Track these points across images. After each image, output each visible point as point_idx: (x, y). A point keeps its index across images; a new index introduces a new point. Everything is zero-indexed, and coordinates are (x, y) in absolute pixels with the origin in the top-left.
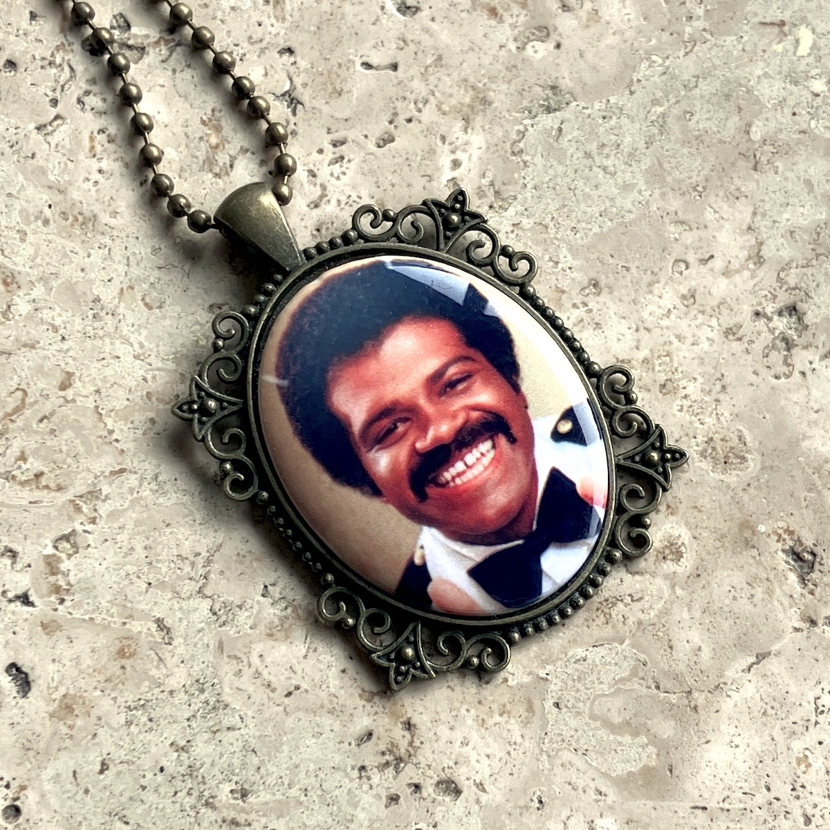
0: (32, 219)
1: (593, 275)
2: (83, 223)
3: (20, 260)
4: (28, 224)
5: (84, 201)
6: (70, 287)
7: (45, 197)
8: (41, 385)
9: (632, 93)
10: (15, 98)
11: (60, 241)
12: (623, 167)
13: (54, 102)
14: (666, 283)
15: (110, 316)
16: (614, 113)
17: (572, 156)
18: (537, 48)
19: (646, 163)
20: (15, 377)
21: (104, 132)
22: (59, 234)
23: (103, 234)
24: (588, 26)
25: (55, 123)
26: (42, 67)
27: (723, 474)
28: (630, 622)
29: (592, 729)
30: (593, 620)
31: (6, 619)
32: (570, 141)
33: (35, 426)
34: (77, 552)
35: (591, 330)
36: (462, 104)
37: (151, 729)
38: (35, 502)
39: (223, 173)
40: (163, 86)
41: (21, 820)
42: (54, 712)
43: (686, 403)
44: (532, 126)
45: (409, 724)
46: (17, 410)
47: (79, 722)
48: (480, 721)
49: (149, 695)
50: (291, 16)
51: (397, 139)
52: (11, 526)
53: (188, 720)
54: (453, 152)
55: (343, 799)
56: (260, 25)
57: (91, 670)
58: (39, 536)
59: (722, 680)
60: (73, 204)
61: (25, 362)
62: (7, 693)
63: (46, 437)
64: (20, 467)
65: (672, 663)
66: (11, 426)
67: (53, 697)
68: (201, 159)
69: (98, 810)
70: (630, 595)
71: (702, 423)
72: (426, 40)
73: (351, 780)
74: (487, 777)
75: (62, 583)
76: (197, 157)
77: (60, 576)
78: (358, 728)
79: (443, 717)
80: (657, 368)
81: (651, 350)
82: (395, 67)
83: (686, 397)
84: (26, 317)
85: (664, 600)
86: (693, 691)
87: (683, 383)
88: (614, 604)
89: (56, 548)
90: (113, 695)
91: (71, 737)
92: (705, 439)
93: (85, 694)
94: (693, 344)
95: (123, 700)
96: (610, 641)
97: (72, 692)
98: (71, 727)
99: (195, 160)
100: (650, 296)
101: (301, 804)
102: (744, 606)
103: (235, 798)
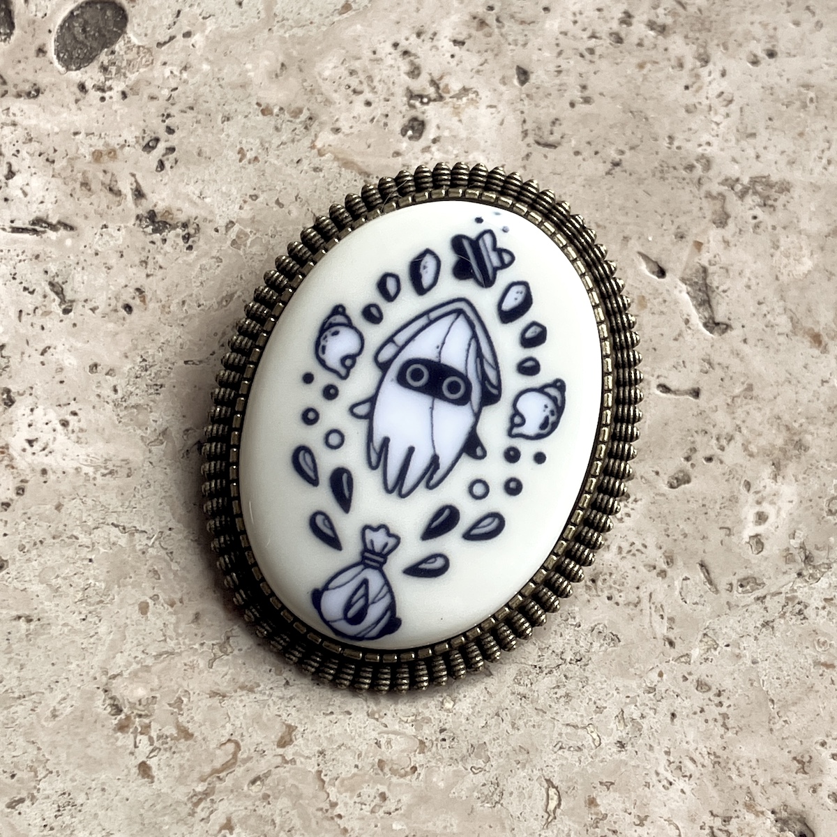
8: (258, 737)
20: (228, 725)
33: (246, 788)
51: (694, 480)
54: (759, 503)
66: (218, 785)
72: (735, 364)
82: (696, 393)
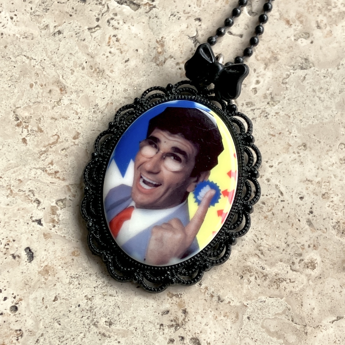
0: (78, 66)
1: (305, 141)
2: (98, 72)
3: (69, 82)
4: (76, 68)
5: (101, 64)
6: (87, 98)
7: (85, 58)
9: (338, 69)
10: (82, 15)
11: (87, 78)
12: (328, 99)
13: (98, 20)
14: (335, 152)
15: (100, 113)
16: (329, 76)
17: (307, 90)
18: (303, 41)
19: (338, 99)
21: (115, 37)
22: (87, 74)
23: (105, 78)
24: (326, 37)
25: (96, 28)
26: (96, 4)
27: (340, 237)
28: (287, 290)
29: (261, 332)
30: (272, 286)
31: (30, 228)
32: (308, 83)
34: (65, 208)
35: (299, 165)
36: (266, 58)
37: (78, 288)
38: (53, 183)
39: (160, 64)
40: (144, 23)
41: (17, 313)
42: (41, 271)
43: (332, 204)
44: (293, 73)
45: (185, 311)
46: (54, 143)
47: (50, 278)
48: (215, 317)
49: (81, 273)
50: (203, 5)
52: (41, 190)
53: (95, 288)
55: (151, 336)
56: (190, 6)
57: (59, 258)
58: (51, 197)
59: (320, 324)
60: (96, 64)
61: (62, 125)
62: (23, 259)
63: (63, 157)
64: (49, 167)
65: (301, 312)
67: (42, 265)
68: (153, 56)
69: (49, 316)
70: (290, 279)
71: (336, 214)
73: (156, 329)
74: (213, 341)
75: (56, 219)
76: (151, 56)
77: (55, 216)
78: (164, 307)
79: (200, 311)
80: (323, 187)
81: (322, 178)
83: (332, 201)
84: (66, 106)
85: (303, 285)
86: (307, 326)
87: (332, 195)
88: (282, 282)
89: (57, 204)
90: (66, 270)
91: (45, 283)
92: (336, 221)
93: (55, 267)
94: (340, 180)
95: (70, 273)
96: (277, 296)
97: (50, 265)
98: (46, 279)
99: (150, 57)
100: (326, 156)
101: (133, 333)
102: (336, 295)
103: (106, 325)
